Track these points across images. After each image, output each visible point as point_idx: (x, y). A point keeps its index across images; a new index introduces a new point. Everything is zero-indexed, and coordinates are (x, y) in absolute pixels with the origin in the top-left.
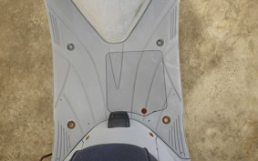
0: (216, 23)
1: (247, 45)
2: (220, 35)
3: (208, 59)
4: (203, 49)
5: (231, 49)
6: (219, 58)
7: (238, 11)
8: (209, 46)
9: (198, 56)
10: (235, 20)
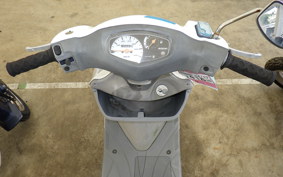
0: (213, 145)
1: (237, 163)
2: (217, 155)
3: (209, 172)
4: (204, 163)
5: (225, 165)
6: (217, 171)
7: (228, 138)
8: (209, 162)
9: (201, 169)
10: (227, 144)
